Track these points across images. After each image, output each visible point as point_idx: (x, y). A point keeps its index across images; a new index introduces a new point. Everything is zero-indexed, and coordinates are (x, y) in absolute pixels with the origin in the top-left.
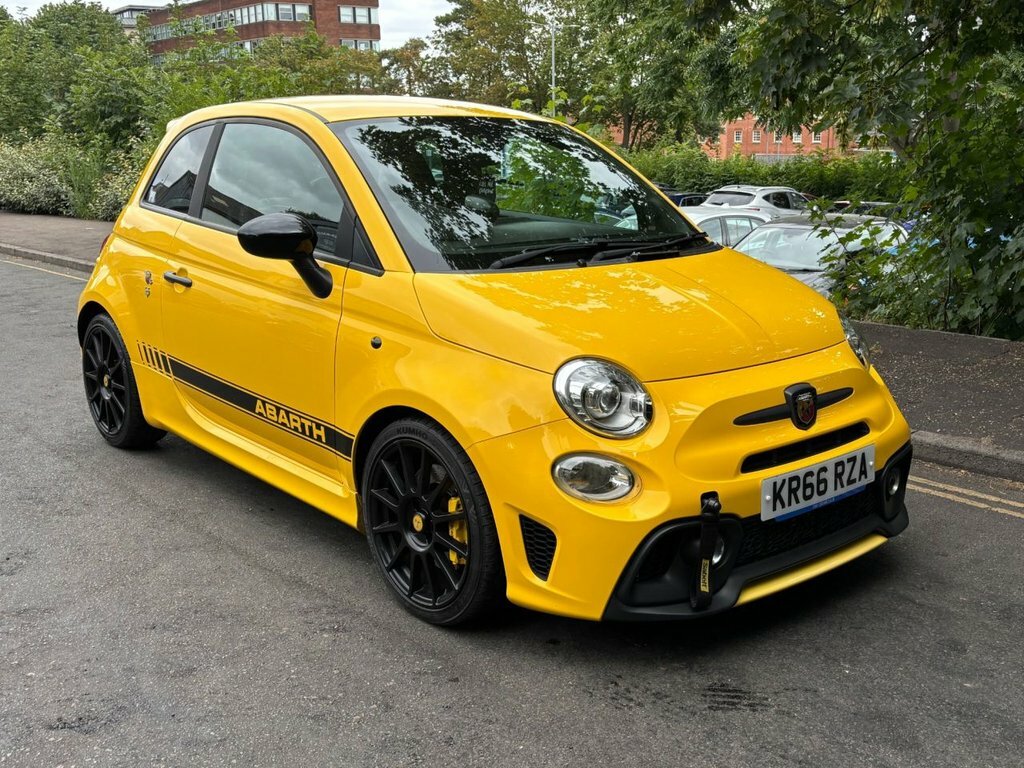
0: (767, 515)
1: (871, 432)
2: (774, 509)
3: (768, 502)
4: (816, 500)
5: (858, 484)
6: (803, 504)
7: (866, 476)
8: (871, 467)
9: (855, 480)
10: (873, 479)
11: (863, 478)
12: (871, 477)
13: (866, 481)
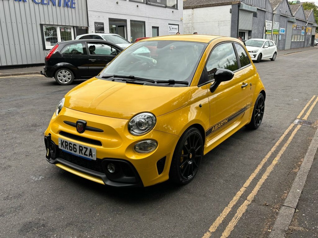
0: (60, 147)
1: (102, 146)
2: (62, 147)
4: (72, 152)
5: (88, 157)
6: (68, 150)
7: (92, 157)
8: (94, 155)
9: (87, 155)
10: (95, 159)
11: (91, 156)
12: (94, 158)
13: (92, 158)
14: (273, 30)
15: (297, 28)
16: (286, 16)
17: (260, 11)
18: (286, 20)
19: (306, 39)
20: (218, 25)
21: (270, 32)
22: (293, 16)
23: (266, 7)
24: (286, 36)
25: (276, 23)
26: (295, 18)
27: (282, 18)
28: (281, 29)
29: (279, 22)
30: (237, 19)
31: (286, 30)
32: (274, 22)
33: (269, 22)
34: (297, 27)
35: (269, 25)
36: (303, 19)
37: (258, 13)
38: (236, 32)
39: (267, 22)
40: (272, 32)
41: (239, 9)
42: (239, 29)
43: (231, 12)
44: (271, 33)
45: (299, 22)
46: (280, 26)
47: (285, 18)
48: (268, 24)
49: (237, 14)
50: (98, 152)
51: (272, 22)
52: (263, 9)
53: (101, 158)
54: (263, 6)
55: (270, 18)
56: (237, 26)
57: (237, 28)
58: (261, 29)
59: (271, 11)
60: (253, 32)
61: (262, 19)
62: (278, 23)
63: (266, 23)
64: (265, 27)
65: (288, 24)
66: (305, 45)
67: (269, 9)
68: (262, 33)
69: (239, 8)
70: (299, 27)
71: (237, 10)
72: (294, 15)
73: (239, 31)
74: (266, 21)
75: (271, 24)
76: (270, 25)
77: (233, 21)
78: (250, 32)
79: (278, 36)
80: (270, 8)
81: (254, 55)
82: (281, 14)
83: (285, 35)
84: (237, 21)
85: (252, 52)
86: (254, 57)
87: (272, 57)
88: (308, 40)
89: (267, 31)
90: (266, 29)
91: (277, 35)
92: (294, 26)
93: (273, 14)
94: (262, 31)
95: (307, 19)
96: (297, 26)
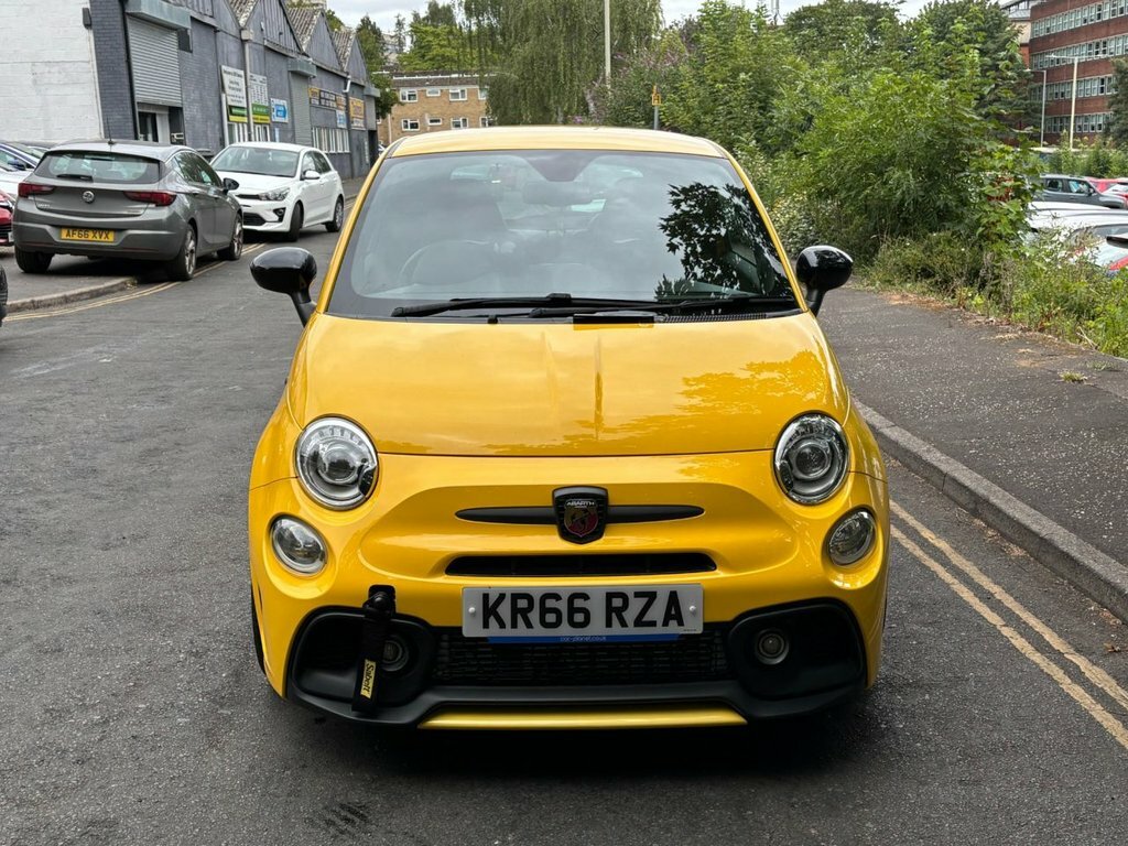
0: (472, 629)
1: (717, 571)
2: (486, 625)
3: (474, 614)
4: (565, 631)
5: (659, 630)
6: (538, 631)
7: (681, 623)
8: (694, 613)
9: (653, 624)
10: (699, 630)
11: (673, 623)
12: (694, 626)
13: (681, 631)
14: (253, 105)
15: (323, 101)
16: (284, 52)
17: (199, 27)
18: (282, 67)
19: (355, 142)
20: (35, 82)
21: (243, 116)
22: (304, 54)
23: (216, 11)
24: (293, 131)
25: (255, 77)
26: (311, 59)
27: (271, 58)
28: (276, 101)
29: (265, 75)
30: (124, 58)
31: (292, 108)
32: (249, 74)
33: (235, 74)
34: (321, 98)
35: (234, 86)
36: (331, 64)
37: (195, 37)
38: (129, 113)
39: (229, 73)
40: (251, 116)
41: (124, 14)
42: (137, 100)
43: (88, 26)
44: (245, 120)
45: (324, 77)
46: (272, 94)
47: (281, 59)
48: (231, 82)
49: (121, 35)
50: (708, 596)
51: (242, 73)
52: (207, 20)
53: (729, 616)
54: (204, 8)
55: (234, 59)
56: (127, 88)
57: (128, 95)
58: (211, 104)
59: (234, 31)
60: (187, 114)
61: (210, 61)
62: (261, 78)
63: (224, 75)
64: (224, 95)
65: (292, 84)
66: (356, 171)
67: (225, 21)
68: (218, 120)
69: (123, 9)
70: (327, 96)
71: (119, 18)
72: (304, 48)
73: (137, 110)
74: (224, 67)
75: (242, 81)
76: (237, 84)
77: (102, 66)
78: (175, 113)
79: (270, 130)
80: (229, 18)
81: (276, 211)
82: (266, 43)
83: (290, 126)
84: (124, 65)
85: (268, 199)
86: (276, 218)
87: (330, 219)
88: (360, 149)
89: (234, 111)
90: (230, 103)
91: (265, 128)
92: (314, 93)
93: (243, 42)
94: (217, 109)
95: (345, 66)
96: (322, 95)
